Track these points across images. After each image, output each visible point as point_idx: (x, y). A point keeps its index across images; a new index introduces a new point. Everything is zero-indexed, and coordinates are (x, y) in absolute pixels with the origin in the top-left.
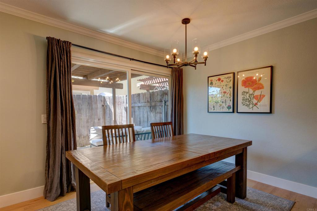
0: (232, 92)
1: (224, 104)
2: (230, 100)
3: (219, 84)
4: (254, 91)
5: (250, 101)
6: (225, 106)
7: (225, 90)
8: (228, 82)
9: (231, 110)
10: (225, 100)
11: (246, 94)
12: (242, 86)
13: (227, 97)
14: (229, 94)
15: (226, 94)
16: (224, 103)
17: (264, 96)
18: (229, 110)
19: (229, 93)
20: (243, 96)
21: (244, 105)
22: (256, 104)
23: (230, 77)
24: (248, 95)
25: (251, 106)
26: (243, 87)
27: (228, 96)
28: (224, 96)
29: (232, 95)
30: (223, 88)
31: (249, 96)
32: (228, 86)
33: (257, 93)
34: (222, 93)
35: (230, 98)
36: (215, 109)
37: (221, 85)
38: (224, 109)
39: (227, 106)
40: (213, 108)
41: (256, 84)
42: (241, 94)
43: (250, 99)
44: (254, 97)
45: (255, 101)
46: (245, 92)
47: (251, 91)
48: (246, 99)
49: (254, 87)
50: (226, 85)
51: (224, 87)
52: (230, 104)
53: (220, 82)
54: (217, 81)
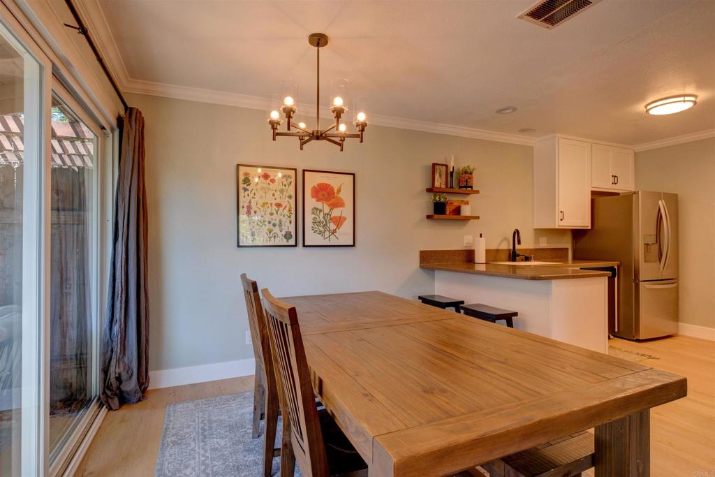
0: (293, 206)
1: (277, 230)
2: (290, 222)
3: (264, 185)
4: (331, 210)
5: (325, 226)
6: (279, 233)
7: (278, 201)
8: (285, 185)
9: (292, 242)
10: (280, 221)
11: (318, 212)
12: (313, 197)
13: (284, 216)
14: (287, 209)
15: (281, 209)
16: (277, 227)
17: (345, 219)
18: (288, 241)
19: (288, 207)
20: (314, 216)
21: (315, 232)
22: (334, 232)
23: (289, 177)
24: (322, 214)
25: (327, 234)
26: (314, 200)
27: (286, 212)
28: (277, 213)
29: (293, 212)
30: (274, 195)
31: (324, 218)
32: (285, 193)
33: (336, 212)
34: (274, 205)
35: (290, 217)
36: (257, 239)
37: (269, 189)
38: (277, 239)
39: (284, 233)
40: (249, 237)
41: (334, 198)
42: (311, 212)
43: (325, 223)
44: (330, 219)
45: (333, 226)
46: (317, 209)
47: (327, 209)
48: (319, 222)
49: (331, 202)
50: (282, 191)
51: (277, 194)
52: (290, 230)
53: (268, 181)
54: (261, 178)
